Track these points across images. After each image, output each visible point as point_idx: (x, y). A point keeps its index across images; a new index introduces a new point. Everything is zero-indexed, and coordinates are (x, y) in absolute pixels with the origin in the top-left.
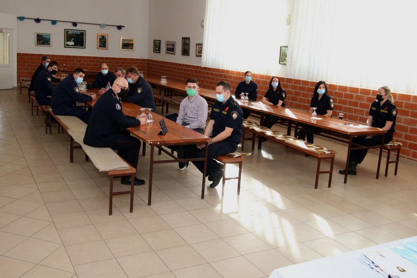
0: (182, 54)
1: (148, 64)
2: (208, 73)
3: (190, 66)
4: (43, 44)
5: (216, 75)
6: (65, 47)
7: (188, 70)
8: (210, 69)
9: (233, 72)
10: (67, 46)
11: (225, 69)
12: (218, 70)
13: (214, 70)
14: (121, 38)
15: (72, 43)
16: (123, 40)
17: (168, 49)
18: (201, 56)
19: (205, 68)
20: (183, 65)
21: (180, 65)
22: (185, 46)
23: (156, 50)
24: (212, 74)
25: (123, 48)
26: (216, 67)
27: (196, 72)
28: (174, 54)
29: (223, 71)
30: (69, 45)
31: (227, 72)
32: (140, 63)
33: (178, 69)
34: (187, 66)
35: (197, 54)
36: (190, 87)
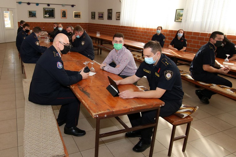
0: (108, 19)
1: (88, 26)
2: (123, 30)
3: (112, 26)
4: (32, 16)
5: (129, 30)
6: (44, 18)
7: (111, 28)
8: (125, 27)
9: (140, 28)
10: (45, 17)
11: (135, 26)
12: (130, 28)
13: (127, 27)
14: (74, 12)
15: (47, 16)
16: (75, 13)
17: (99, 17)
18: (119, 19)
19: (122, 27)
20: (108, 25)
21: (106, 25)
22: (109, 15)
23: (93, 18)
24: (126, 30)
25: (75, 17)
26: (129, 26)
27: (116, 29)
28: (103, 19)
29: (133, 28)
30: (46, 17)
31: (136, 28)
32: (84, 25)
33: (105, 28)
34: (110, 26)
35: (117, 18)
36: (116, 42)
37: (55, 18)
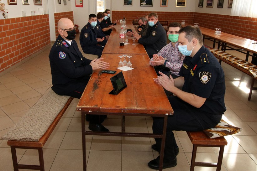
0: (218, 7)
1: (194, 15)
2: (235, 21)
3: (222, 16)
4: (128, 4)
5: (243, 22)
6: (140, 6)
7: (221, 19)
8: (238, 17)
10: (141, 5)
11: (251, 16)
12: (245, 18)
13: (241, 18)
15: (145, 3)
17: (208, 4)
18: (231, 7)
19: (234, 17)
20: (217, 15)
21: (215, 15)
22: (220, 1)
23: (200, 5)
24: (239, 21)
25: (177, 5)
26: (243, 16)
27: (226, 20)
28: (212, 7)
29: (249, 18)
30: (143, 5)
32: (189, 15)
33: (214, 18)
34: (220, 16)
35: (229, 6)
36: (172, 32)
37: (153, 6)
